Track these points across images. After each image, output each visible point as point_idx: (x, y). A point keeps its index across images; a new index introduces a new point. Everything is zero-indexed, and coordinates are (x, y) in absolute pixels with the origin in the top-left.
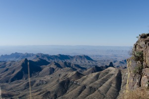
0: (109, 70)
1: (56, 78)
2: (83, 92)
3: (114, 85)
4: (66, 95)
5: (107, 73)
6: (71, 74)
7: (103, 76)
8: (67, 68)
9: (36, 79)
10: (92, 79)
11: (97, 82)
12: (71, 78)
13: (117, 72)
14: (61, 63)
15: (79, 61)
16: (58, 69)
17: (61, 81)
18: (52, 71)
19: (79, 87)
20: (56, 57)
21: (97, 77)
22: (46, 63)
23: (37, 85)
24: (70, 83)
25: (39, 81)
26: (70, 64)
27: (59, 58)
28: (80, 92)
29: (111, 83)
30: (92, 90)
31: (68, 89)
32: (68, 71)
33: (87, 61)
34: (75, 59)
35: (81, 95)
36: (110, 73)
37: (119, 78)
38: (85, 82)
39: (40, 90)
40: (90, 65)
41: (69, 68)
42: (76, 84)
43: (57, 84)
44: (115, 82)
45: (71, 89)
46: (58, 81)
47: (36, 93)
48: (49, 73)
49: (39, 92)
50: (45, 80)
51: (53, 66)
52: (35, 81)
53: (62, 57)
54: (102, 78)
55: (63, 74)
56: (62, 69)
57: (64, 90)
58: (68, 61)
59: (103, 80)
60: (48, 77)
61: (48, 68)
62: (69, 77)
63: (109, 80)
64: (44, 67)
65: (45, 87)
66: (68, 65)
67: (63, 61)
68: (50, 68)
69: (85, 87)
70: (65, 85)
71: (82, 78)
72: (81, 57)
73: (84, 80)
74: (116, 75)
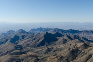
1: (68, 47)
2: (89, 60)
6: (79, 45)
8: (76, 40)
9: (54, 46)
12: (79, 48)
14: (72, 35)
15: (86, 35)
17: (71, 49)
18: (65, 41)
19: (86, 55)
20: (68, 31)
22: (61, 36)
23: (54, 51)
24: (79, 52)
25: (55, 48)
26: (78, 37)
31: (77, 56)
32: (77, 42)
34: (82, 33)
41: (78, 40)
42: (84, 53)
43: (68, 52)
45: (79, 56)
46: (69, 49)
47: (54, 57)
48: (62, 43)
49: (55, 56)
50: (60, 47)
51: (66, 38)
52: (53, 48)
53: (73, 31)
55: (73, 44)
56: (72, 41)
57: (74, 57)
58: (77, 34)
60: (62, 46)
62: (78, 47)
64: (59, 38)
65: (60, 53)
66: (77, 38)
67: (73, 34)
68: (64, 39)
70: (75, 53)
71: (89, 48)
72: (87, 32)
73: (90, 50)
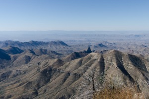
0: (91, 56)
3: (98, 70)
4: (49, 84)
5: (90, 58)
7: (86, 62)
10: (76, 66)
11: (81, 68)
13: (100, 57)
16: (35, 57)
21: (80, 63)
27: (31, 44)
28: (65, 80)
29: (95, 68)
30: (77, 76)
33: (62, 47)
35: (66, 83)
36: (93, 58)
37: (102, 63)
38: (68, 69)
39: (18, 81)
40: (66, 51)
44: (98, 67)
54: (86, 64)
59: (86, 65)
61: (23, 56)
63: (93, 66)
69: (69, 74)
74: (99, 60)
